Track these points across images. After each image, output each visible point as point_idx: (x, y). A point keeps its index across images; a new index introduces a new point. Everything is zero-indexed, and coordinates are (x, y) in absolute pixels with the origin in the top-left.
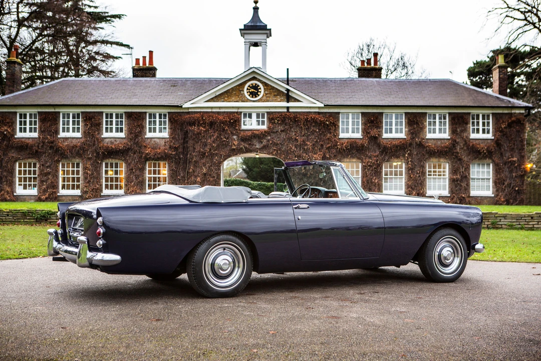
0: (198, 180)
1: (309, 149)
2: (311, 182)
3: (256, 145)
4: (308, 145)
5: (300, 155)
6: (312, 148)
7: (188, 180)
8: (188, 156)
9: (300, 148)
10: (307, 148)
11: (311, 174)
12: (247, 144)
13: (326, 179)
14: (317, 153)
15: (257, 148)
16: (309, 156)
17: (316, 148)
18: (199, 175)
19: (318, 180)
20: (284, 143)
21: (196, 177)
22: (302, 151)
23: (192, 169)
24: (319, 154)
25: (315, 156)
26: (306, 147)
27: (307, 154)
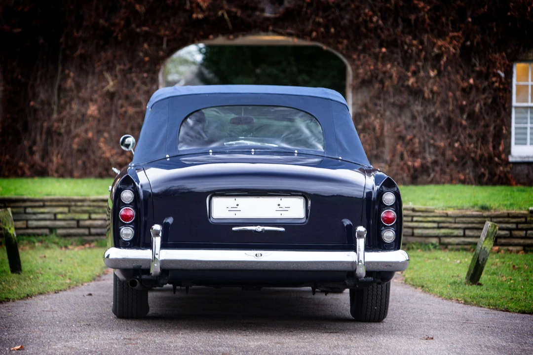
0: (89, 112)
1: (424, 21)
2: (433, 114)
3: (263, 10)
4: (420, 10)
5: (395, 40)
6: (431, 19)
7: (59, 112)
8: (62, 40)
9: (396, 20)
10: (417, 20)
11: (432, 92)
12: (238, 7)
13: (477, 109)
14: (446, 34)
15: (268, 19)
16: (422, 43)
17: (444, 19)
18: (95, 96)
19: (453, 111)
20: (348, 5)
21: (84, 102)
22: (400, 28)
23: (73, 80)
24: (453, 38)
25: (440, 43)
26: (413, 17)
27: (414, 38)
